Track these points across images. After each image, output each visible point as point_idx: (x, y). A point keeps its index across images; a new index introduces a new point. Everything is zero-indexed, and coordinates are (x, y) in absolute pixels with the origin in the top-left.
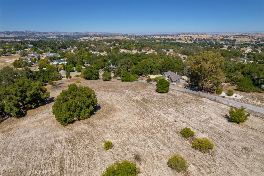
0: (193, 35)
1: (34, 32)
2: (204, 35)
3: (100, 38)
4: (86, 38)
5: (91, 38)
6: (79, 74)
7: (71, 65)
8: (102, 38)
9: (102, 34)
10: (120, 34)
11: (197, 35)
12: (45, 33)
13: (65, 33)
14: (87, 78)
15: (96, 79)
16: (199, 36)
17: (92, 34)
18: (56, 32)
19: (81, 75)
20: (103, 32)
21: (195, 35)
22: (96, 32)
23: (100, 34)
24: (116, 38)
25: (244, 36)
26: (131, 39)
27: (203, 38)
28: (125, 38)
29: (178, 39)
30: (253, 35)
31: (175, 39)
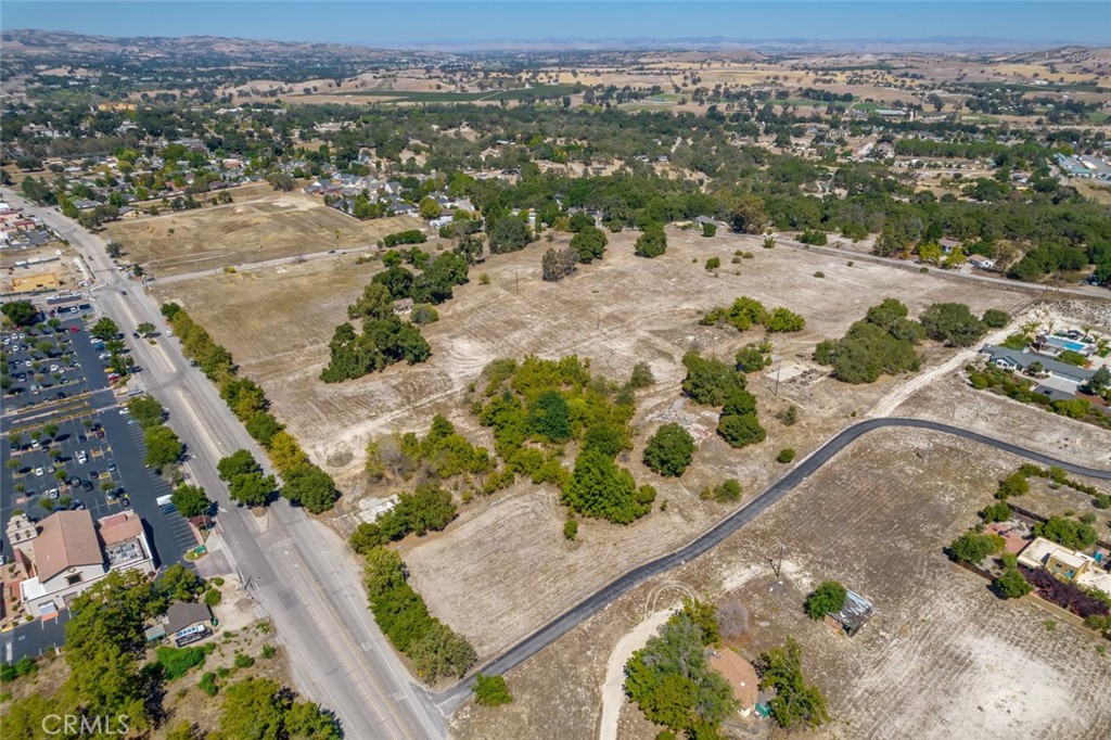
0: (703, 62)
2: (746, 65)
3: (330, 86)
4: (268, 88)
5: (290, 84)
8: (339, 85)
9: (285, 49)
11: (719, 65)
16: (726, 65)
17: (234, 48)
21: (709, 64)
23: (275, 48)
24: (397, 84)
25: (889, 70)
26: (462, 88)
27: (743, 86)
28: (439, 87)
29: (649, 89)
30: (921, 65)
31: (637, 89)
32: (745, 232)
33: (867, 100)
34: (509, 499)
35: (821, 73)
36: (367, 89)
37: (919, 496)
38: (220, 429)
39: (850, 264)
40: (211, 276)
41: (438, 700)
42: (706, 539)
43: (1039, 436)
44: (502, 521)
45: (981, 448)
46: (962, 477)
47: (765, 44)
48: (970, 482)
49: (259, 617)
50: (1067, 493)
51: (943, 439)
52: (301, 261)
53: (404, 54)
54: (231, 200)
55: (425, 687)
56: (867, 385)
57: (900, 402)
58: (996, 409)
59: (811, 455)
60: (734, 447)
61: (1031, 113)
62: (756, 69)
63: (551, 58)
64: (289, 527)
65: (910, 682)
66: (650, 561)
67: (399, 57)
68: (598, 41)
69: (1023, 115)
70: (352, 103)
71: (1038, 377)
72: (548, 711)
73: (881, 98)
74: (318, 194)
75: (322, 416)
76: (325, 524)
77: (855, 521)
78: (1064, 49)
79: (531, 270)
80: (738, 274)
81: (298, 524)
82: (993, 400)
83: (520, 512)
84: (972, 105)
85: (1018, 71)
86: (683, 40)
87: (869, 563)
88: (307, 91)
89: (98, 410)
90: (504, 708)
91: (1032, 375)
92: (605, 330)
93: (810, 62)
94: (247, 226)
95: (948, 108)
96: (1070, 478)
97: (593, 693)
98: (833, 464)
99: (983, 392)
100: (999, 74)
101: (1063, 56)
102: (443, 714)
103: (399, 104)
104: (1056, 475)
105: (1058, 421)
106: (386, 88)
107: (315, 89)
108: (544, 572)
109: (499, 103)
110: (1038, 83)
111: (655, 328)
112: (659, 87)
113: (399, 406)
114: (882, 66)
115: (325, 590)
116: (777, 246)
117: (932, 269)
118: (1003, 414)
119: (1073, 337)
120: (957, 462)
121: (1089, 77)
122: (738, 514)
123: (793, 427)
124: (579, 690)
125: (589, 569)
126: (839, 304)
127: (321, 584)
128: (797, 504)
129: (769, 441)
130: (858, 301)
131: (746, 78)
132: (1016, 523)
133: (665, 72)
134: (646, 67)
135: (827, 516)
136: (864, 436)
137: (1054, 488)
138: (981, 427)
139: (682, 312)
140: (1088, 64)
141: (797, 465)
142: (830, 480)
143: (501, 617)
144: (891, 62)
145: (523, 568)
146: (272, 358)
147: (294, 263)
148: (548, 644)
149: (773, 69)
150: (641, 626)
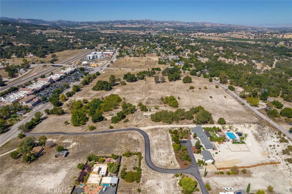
1: (153, 21)
3: (215, 35)
4: (201, 34)
5: (206, 34)
6: (189, 72)
7: (185, 67)
8: (218, 35)
9: (221, 25)
10: (244, 27)
12: (162, 23)
13: (181, 22)
14: (191, 75)
15: (195, 75)
18: (172, 21)
19: (189, 73)
20: (222, 24)
22: (215, 23)
23: (218, 25)
24: (232, 35)
26: (249, 38)
28: (243, 37)
36: (222, 36)
42: (76, 134)
45: (143, 145)
52: (133, 70)
59: (116, 129)
88: (209, 35)
106: (229, 36)
107: (212, 35)
117: (247, 105)
123: (123, 123)
125: (59, 129)
141: (110, 130)
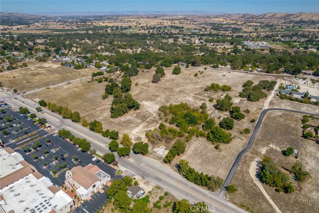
0: (138, 18)
2: (150, 19)
3: (26, 27)
8: (29, 27)
11: (142, 19)
16: (144, 19)
21: (140, 19)
24: (50, 26)
25: (188, 20)
26: (72, 28)
27: (153, 25)
28: (64, 27)
29: (128, 27)
30: (195, 18)
31: (124, 27)
32: (195, 66)
33: (187, 28)
34: (194, 142)
35: (171, 21)
36: (39, 28)
37: (287, 125)
38: (92, 136)
39: (229, 72)
40: (42, 90)
41: (219, 195)
42: (249, 143)
43: (302, 108)
44: (196, 148)
45: (292, 113)
46: (292, 120)
47: (150, 13)
48: (295, 121)
49: (155, 186)
50: (316, 120)
51: (283, 112)
52: (70, 83)
53: (43, 16)
54: (27, 66)
55: (212, 192)
56: (258, 102)
57: (268, 105)
58: (289, 104)
59: (258, 120)
60: (238, 120)
61: (228, 31)
62: (153, 20)
63: (91, 18)
64: (140, 160)
65: (316, 166)
66: (241, 151)
67: (42, 18)
68: (102, 13)
69: (226, 31)
70: (37, 33)
71: (292, 95)
72: (246, 190)
73: (191, 27)
74: (56, 63)
75: (121, 128)
76: (150, 157)
77: (278, 133)
78: (226, 14)
79: (147, 81)
80: (204, 77)
81: (142, 159)
82: (287, 102)
83: (199, 145)
84: (213, 29)
85: (219, 20)
86: (127, 12)
87: (288, 142)
88: (18, 29)
89: (44, 136)
90: (236, 192)
91: (290, 95)
92: (181, 95)
93: (166, 18)
94: (40, 74)
95: (208, 30)
96: (315, 117)
97: (253, 184)
98: (264, 121)
99: (284, 100)
100: (214, 21)
101: (226, 16)
102: (222, 198)
103: (54, 33)
104: (312, 116)
105: (303, 105)
106: (46, 28)
107: (21, 28)
108: (218, 158)
109: (86, 32)
110: (224, 23)
111: (194, 93)
112: (131, 26)
113: (143, 122)
114: (185, 19)
115: (165, 174)
116: (207, 69)
117: (248, 72)
118: (291, 105)
119: (290, 86)
120: (289, 117)
121: (235, 22)
122: (252, 136)
123: (249, 114)
124: (250, 184)
125: (228, 155)
126: (234, 83)
127: (164, 173)
128: (263, 131)
129: (246, 118)
130: (237, 81)
131: (153, 23)
132: (310, 128)
133: (128, 21)
134: (122, 20)
135: (272, 133)
136: (266, 113)
137: (313, 119)
138: (288, 108)
139: (197, 88)
140: (232, 18)
141: (257, 122)
142: (266, 125)
143: (217, 171)
144: (187, 18)
145: (212, 158)
146: (87, 113)
147: (67, 84)
148: (234, 175)
149: (157, 20)
150: (251, 166)
